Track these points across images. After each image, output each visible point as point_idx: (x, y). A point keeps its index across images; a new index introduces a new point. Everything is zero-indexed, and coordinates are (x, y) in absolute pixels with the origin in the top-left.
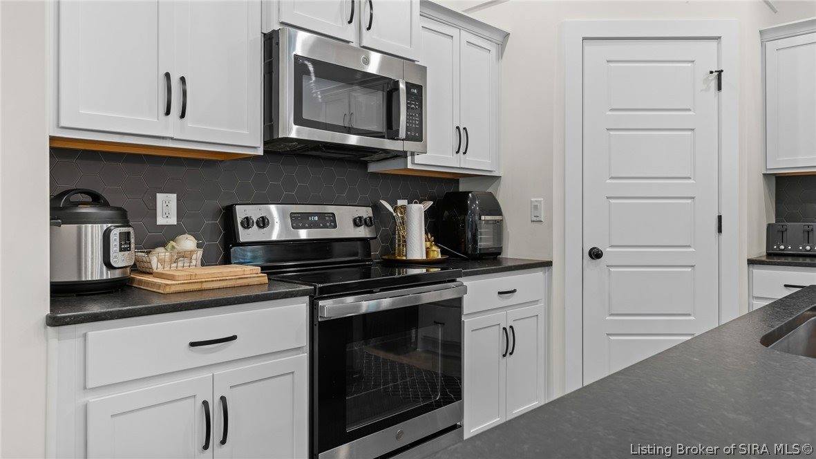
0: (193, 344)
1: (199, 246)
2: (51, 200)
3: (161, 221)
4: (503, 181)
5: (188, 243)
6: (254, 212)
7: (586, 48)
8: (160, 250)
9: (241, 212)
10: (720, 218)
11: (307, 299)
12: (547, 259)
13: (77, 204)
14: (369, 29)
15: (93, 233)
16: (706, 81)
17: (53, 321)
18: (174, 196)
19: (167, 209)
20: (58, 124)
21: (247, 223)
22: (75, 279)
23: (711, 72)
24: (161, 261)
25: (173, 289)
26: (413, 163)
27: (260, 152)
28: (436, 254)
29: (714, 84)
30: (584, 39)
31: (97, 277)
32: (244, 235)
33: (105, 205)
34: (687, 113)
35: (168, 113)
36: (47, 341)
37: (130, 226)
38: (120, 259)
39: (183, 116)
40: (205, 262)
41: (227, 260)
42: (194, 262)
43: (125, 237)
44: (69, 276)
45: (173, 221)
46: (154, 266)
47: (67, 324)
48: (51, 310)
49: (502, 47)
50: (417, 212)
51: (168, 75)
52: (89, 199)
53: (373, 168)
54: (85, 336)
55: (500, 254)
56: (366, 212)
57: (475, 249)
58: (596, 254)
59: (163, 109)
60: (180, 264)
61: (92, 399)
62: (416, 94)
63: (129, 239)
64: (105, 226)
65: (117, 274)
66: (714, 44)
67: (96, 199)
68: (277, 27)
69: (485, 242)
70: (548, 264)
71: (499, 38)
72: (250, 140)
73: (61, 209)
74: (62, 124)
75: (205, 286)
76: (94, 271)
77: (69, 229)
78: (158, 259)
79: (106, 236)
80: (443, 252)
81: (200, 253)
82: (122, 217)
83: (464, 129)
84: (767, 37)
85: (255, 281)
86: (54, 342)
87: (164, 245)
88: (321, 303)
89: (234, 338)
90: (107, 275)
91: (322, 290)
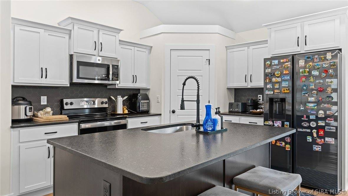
0: (45, 133)
1: (52, 110)
2: (12, 100)
3: (42, 103)
4: (151, 90)
5: (49, 109)
6: (69, 101)
7: (171, 52)
8: (41, 111)
9: (65, 101)
10: (209, 101)
11: (78, 123)
12: (160, 113)
13: (18, 100)
14: (101, 51)
15: (23, 107)
16: (206, 62)
17: (12, 127)
18: (46, 97)
19: (44, 100)
20: (14, 82)
21: (67, 104)
22: (18, 119)
23: (207, 60)
24: (41, 114)
25: (42, 121)
26: (118, 86)
27: (69, 85)
28: (126, 112)
29: (208, 63)
30: (171, 50)
31: (23, 118)
32: (66, 107)
33: (26, 100)
34: (201, 71)
35: (42, 77)
36: (11, 131)
37: (32, 106)
38: (29, 114)
39: (46, 78)
40: (53, 114)
41: (61, 114)
42: (50, 114)
43: (31, 109)
44: (16, 118)
45: (46, 103)
46: (39, 116)
47: (15, 128)
48: (12, 125)
49: (151, 50)
50: (120, 100)
51: (42, 68)
52: (22, 99)
53: (108, 87)
54: (19, 131)
55: (149, 112)
56: (105, 100)
57: (140, 110)
58: (174, 112)
59: (40, 77)
60: (46, 115)
61: (21, 145)
62: (116, 68)
63: (32, 109)
64: (26, 106)
65: (29, 117)
66: (208, 51)
67: (24, 99)
68: (72, 53)
69: (143, 108)
70: (160, 115)
71: (149, 48)
72: (66, 83)
73: (14, 102)
74: (15, 82)
75: (51, 120)
76: (23, 117)
77: (16, 107)
78: (40, 114)
79: (26, 108)
80: (128, 111)
81: (52, 112)
82: (30, 103)
83: (136, 76)
84: (228, 48)
85: (65, 119)
86: (12, 132)
87: (42, 110)
88: (81, 124)
89: (56, 132)
90: (26, 118)
91: (81, 121)
